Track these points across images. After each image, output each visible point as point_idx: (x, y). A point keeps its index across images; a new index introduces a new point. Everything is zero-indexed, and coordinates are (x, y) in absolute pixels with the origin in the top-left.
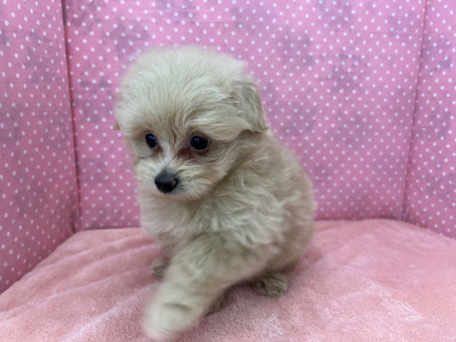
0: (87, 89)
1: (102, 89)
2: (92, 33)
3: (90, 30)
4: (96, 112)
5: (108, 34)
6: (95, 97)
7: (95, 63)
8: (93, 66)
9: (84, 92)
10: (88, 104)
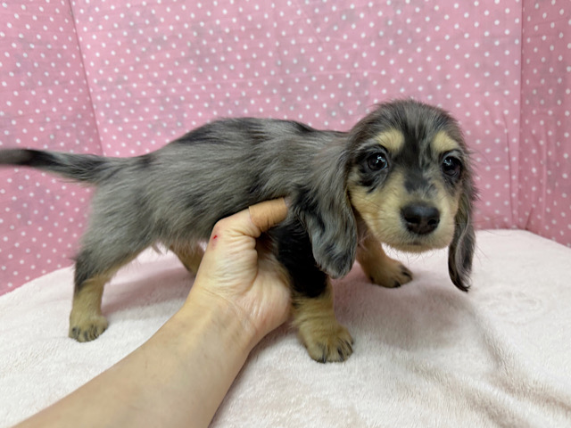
0: (104, 89)
1: (120, 87)
2: (101, 27)
3: (98, 24)
4: (117, 113)
5: (116, 26)
6: (114, 96)
7: (109, 59)
8: (107, 62)
9: (103, 92)
10: (108, 105)
